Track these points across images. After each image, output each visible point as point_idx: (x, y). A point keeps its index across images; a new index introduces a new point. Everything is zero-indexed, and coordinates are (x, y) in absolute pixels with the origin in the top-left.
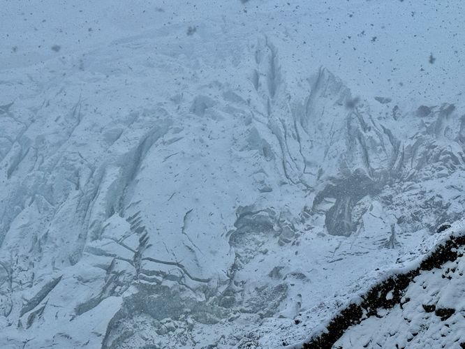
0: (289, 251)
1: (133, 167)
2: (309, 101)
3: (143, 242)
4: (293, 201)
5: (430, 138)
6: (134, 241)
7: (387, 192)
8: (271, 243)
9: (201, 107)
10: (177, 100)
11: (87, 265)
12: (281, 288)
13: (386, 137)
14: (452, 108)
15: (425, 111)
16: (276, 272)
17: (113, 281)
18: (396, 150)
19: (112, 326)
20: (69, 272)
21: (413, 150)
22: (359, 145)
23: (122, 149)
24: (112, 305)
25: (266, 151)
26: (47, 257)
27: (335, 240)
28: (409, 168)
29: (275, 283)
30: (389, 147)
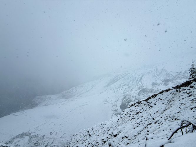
0: (159, 87)
1: (141, 78)
2: (161, 72)
3: (142, 85)
4: (159, 82)
5: (179, 75)
6: (141, 85)
7: (172, 81)
8: (157, 86)
9: (149, 73)
10: (146, 72)
11: (136, 87)
12: (158, 90)
13: (172, 75)
14: (182, 72)
15: (177, 72)
16: (157, 89)
17: (139, 88)
18: (173, 77)
19: (139, 92)
20: (135, 87)
21: (176, 77)
22: (168, 76)
23: (140, 77)
24: (139, 90)
25: (156, 77)
26: (133, 86)
27: (165, 86)
28: (175, 79)
29: (157, 90)
30: (172, 76)
